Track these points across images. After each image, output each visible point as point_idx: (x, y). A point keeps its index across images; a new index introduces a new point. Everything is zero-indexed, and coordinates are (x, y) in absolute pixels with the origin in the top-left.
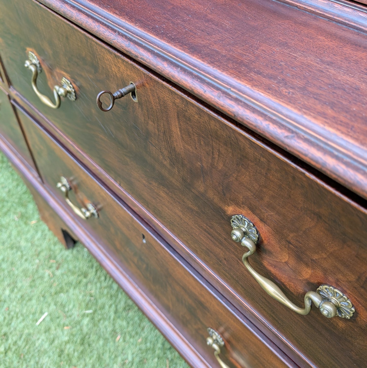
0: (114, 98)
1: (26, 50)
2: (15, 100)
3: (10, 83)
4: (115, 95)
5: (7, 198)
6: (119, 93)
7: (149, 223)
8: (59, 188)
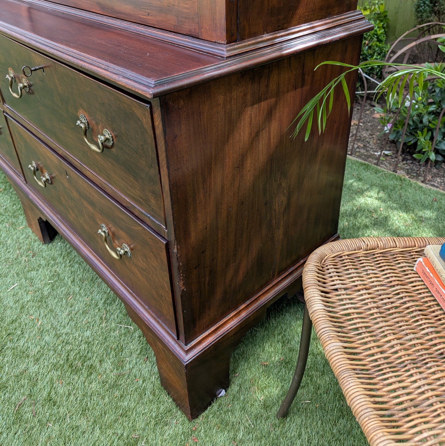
0: (32, 71)
1: (8, 70)
2: (7, 113)
3: (4, 101)
4: (32, 69)
5: (3, 213)
6: (34, 68)
7: (67, 160)
8: (30, 168)
